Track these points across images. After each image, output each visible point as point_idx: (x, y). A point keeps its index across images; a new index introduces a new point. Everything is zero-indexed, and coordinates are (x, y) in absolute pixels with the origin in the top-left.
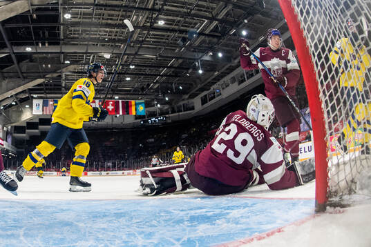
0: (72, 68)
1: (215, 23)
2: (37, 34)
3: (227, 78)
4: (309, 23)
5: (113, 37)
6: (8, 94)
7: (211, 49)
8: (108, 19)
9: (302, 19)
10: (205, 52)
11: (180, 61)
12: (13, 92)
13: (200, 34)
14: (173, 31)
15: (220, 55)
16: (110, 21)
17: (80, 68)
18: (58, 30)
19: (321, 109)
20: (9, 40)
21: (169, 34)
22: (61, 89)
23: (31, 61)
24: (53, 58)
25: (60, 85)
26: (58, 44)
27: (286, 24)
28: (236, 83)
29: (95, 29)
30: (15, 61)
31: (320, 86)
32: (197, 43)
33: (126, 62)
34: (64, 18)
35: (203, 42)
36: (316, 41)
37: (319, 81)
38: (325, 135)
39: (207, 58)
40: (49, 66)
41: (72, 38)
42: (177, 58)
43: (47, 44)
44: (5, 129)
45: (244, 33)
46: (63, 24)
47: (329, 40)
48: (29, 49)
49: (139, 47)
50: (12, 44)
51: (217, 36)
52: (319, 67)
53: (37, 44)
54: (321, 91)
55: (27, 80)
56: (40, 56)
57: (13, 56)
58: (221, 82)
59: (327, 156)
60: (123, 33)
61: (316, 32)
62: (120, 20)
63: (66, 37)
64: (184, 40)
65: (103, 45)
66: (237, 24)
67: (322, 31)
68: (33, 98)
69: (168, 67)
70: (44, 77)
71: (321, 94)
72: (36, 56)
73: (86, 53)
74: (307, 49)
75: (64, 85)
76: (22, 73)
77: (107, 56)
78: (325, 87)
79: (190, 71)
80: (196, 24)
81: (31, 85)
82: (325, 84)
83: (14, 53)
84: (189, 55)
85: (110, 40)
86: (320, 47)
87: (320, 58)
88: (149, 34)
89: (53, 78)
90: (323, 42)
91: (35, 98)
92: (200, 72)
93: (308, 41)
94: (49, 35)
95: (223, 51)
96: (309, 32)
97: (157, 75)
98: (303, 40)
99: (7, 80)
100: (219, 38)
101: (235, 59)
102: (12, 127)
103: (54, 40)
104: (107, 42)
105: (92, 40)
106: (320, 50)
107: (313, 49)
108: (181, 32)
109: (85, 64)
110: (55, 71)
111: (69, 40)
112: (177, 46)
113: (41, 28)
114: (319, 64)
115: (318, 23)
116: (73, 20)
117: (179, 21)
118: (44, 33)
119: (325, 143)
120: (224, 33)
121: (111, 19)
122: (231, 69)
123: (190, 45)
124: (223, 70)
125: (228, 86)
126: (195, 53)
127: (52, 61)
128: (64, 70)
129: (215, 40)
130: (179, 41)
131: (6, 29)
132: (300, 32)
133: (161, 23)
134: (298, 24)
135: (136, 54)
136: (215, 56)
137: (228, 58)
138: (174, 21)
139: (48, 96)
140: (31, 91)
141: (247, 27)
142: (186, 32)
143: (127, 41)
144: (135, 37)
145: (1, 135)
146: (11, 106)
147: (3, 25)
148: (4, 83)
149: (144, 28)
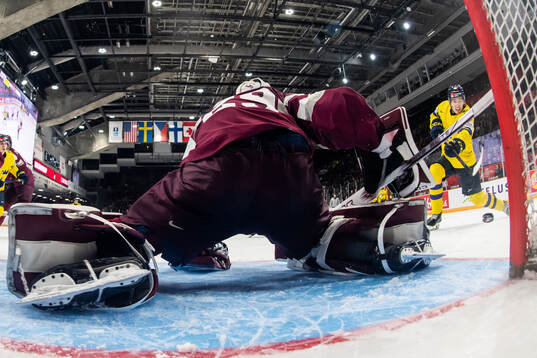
0: (163, 76)
1: (366, 12)
2: (114, 29)
3: (383, 90)
4: (499, 10)
5: (222, 33)
6: (74, 115)
7: (360, 48)
8: (214, 8)
9: (490, 6)
10: (351, 53)
11: (317, 66)
12: (81, 112)
13: (346, 27)
14: (306, 23)
15: (373, 57)
16: (216, 11)
17: (175, 76)
18: (144, 22)
19: (517, 132)
20: (75, 38)
21: (300, 27)
22: (148, 107)
23: (106, 67)
24: (137, 63)
25: (148, 102)
26: (144, 43)
27: (466, 12)
28: (396, 97)
29: (196, 21)
30: (83, 68)
31: (514, 99)
32: (340, 41)
33: (240, 67)
34: (152, 6)
35: (349, 38)
36: (510, 35)
37: (514, 93)
38: (522, 169)
39: (354, 61)
40: (132, 74)
41: (163, 35)
42: (312, 62)
43: (128, 44)
44: (70, 163)
45: (407, 26)
46: (151, 15)
47: (529, 35)
48: (102, 51)
49: (258, 47)
50: (79, 44)
51: (368, 31)
52: (514, 74)
53: (115, 44)
54: (517, 106)
55: (99, 95)
56: (119, 60)
57: (81, 61)
58: (375, 95)
59: (526, 199)
60: (235, 26)
61: (510, 23)
62: (232, 8)
63: (155, 33)
64: (322, 36)
65: (208, 45)
66: (397, 14)
67: (518, 23)
68: (109, 119)
69: (298, 75)
70: (124, 90)
71: (517, 111)
72: (112, 60)
73: (184, 55)
74: (497, 47)
75: (152, 101)
76: (93, 84)
77: (213, 60)
78: (522, 101)
79: (331, 80)
80: (338, 13)
81: (106, 101)
82: (523, 97)
83: (82, 56)
84: (329, 58)
85: (217, 37)
86: (515, 44)
87: (515, 59)
88: (272, 28)
89: (137, 92)
90: (520, 39)
91: (112, 120)
92: (345, 81)
93: (499, 37)
94: (131, 31)
95: (376, 52)
96: (500, 24)
97: (284, 87)
98: (491, 35)
99: (72, 95)
100: (371, 33)
101: (394, 62)
102: (79, 161)
103: (138, 36)
104: (212, 39)
105: (192, 36)
106: (515, 49)
107: (505, 47)
108: (318, 24)
109: (182, 71)
110: (140, 82)
111: (160, 37)
112: (312, 44)
113: (120, 21)
114: (514, 69)
115: (513, 10)
116: (165, 9)
117: (315, 10)
118: (123, 28)
119: (523, 181)
120: (379, 25)
121: (219, 8)
122: (389, 77)
123: (330, 43)
124: (376, 78)
125: (383, 101)
126: (336, 55)
127: (135, 67)
128: (153, 79)
129: (366, 36)
130: (315, 38)
131: (71, 24)
132: (486, 24)
133: (289, 13)
134: (484, 13)
135: (254, 56)
136: (365, 58)
137: (384, 62)
138: (307, 9)
139: (131, 116)
140: (107, 109)
141: (411, 17)
142: (325, 25)
143: (241, 38)
144: (252, 32)
145: (63, 172)
146: (78, 130)
147: (66, 18)
148: (69, 99)
149: (265, 19)
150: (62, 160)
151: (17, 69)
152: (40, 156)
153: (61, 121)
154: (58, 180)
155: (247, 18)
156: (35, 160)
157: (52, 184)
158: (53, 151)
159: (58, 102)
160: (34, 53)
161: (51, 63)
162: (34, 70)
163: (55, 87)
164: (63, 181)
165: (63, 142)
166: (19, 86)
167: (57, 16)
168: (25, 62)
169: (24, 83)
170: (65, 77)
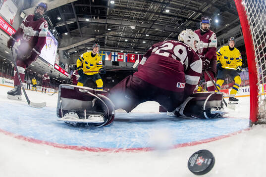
0: (111, 33)
1: (200, 14)
2: (93, 11)
5: (138, 17)
6: (73, 46)
8: (136, 6)
12: (76, 45)
13: (190, 19)
14: (174, 16)
16: (137, 8)
17: (116, 33)
18: (106, 10)
19: (255, 67)
20: (77, 14)
21: (171, 18)
22: (104, 45)
23: (88, 27)
24: (101, 26)
25: (104, 43)
26: (105, 18)
29: (128, 11)
30: (79, 27)
33: (144, 32)
34: (110, 3)
35: (191, 24)
36: (261, 29)
38: (257, 82)
40: (98, 31)
41: (113, 15)
43: (98, 18)
44: (70, 67)
45: (217, 21)
46: (109, 7)
48: (87, 20)
49: (153, 24)
50: (78, 16)
53: (93, 18)
54: (256, 56)
55: (84, 39)
56: (94, 24)
57: (78, 23)
60: (144, 15)
62: (143, 7)
63: (110, 14)
64: (180, 22)
65: (131, 21)
66: (213, 16)
68: (87, 49)
69: (168, 37)
70: (95, 37)
72: (91, 24)
73: (121, 25)
75: (106, 43)
76: (82, 34)
77: (133, 28)
80: (188, 13)
81: (87, 41)
83: (79, 21)
85: (136, 19)
88: (159, 17)
89: (100, 39)
93: (251, 27)
94: (100, 13)
99: (73, 37)
102: (74, 66)
103: (103, 15)
104: (134, 19)
105: (125, 17)
108: (179, 17)
109: (120, 31)
110: (101, 35)
111: (112, 17)
112: (175, 25)
113: (96, 8)
116: (116, 5)
117: (178, 11)
118: (97, 11)
121: (138, 6)
123: (183, 25)
128: (107, 34)
130: (177, 23)
131: (76, 7)
133: (167, 11)
135: (150, 28)
138: (175, 11)
140: (87, 45)
141: (219, 18)
142: (182, 18)
143: (146, 20)
144: (151, 18)
145: (67, 70)
146: (74, 53)
147: (74, 4)
148: (71, 39)
149: (157, 13)
150: (67, 65)
151: (52, 25)
152: (58, 63)
153: (67, 48)
154: (63, 73)
155: (149, 12)
156: (55, 64)
157: (62, 75)
158: (63, 61)
159: (67, 40)
160: (59, 18)
161: (66, 23)
162: (59, 26)
163: (66, 34)
164: (66, 73)
165: (68, 57)
166: (52, 32)
167: (70, 3)
168: (55, 22)
169: (54, 31)
170: (71, 30)
